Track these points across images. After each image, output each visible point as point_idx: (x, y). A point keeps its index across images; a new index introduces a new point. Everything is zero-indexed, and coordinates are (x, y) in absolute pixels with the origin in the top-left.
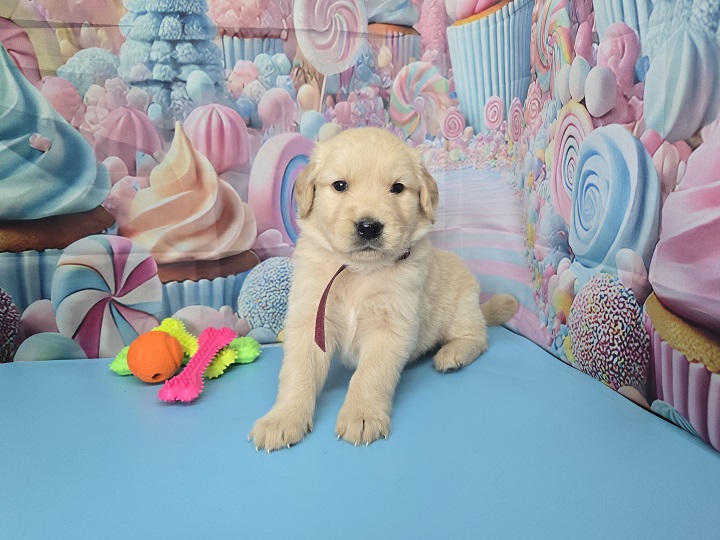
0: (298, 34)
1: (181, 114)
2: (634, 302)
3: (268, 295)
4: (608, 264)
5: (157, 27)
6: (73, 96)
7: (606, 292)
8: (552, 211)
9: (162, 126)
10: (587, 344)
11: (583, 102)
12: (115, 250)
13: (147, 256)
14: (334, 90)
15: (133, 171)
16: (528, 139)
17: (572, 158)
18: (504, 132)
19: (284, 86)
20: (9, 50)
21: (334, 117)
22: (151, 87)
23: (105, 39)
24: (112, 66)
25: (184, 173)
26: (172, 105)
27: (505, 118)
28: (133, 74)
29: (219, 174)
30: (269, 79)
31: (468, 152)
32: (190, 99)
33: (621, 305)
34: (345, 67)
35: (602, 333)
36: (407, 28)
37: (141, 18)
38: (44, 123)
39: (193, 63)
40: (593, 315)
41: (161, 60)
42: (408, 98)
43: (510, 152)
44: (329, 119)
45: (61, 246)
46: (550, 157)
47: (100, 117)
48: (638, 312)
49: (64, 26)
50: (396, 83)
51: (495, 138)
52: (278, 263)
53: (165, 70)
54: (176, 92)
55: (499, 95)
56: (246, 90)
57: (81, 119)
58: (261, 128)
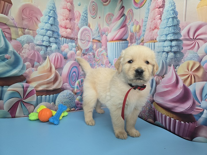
0: (78, 39)
1: (49, 54)
2: (150, 103)
3: (63, 99)
5: (46, 33)
6: (20, 46)
9: (43, 56)
12: (25, 87)
13: (33, 89)
14: (84, 53)
15: (33, 66)
19: (74, 50)
20: (3, 32)
21: (84, 58)
22: (42, 47)
23: (32, 33)
24: (32, 40)
25: (47, 68)
26: (47, 52)
28: (38, 43)
29: (56, 69)
30: (71, 48)
32: (52, 51)
33: (148, 104)
34: (87, 48)
35: (144, 109)
36: (99, 41)
37: (42, 30)
38: (10, 52)
39: (54, 43)
41: (46, 41)
42: (98, 56)
45: (9, 85)
47: (26, 52)
48: (151, 105)
49: (21, 28)
50: (96, 52)
52: (66, 91)
53: (47, 43)
54: (49, 49)
55: (117, 58)
56: (65, 50)
57: (21, 52)
58: (67, 59)
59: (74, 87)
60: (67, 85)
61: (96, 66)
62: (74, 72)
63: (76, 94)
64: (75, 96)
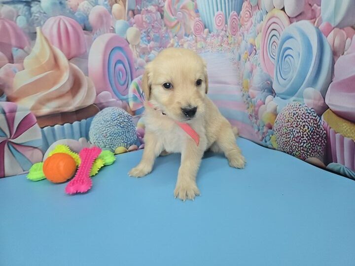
1: (40, 23)
2: (315, 115)
3: (107, 129)
4: (298, 97)
7: (297, 111)
8: (262, 71)
9: (28, 31)
10: (287, 138)
11: (283, 9)
12: (6, 110)
13: (28, 112)
14: (133, 7)
15: (11, 60)
16: (243, 33)
17: (274, 42)
18: (226, 31)
19: (104, 5)
21: (134, 23)
22: (16, 5)
25: (46, 61)
26: (32, 17)
27: (226, 23)
29: (69, 60)
31: (206, 43)
32: (45, 13)
33: (307, 117)
35: (296, 132)
40: (289, 123)
42: (173, 13)
43: (230, 42)
44: (131, 25)
46: (258, 42)
48: (318, 120)
50: (166, 4)
51: (221, 34)
52: (110, 110)
54: (34, 8)
55: (222, 10)
56: (80, 7)
58: (92, 30)
59: (128, 99)
60: (107, 95)
61: (172, 41)
62: (119, 61)
63: (134, 115)
64: (134, 118)
